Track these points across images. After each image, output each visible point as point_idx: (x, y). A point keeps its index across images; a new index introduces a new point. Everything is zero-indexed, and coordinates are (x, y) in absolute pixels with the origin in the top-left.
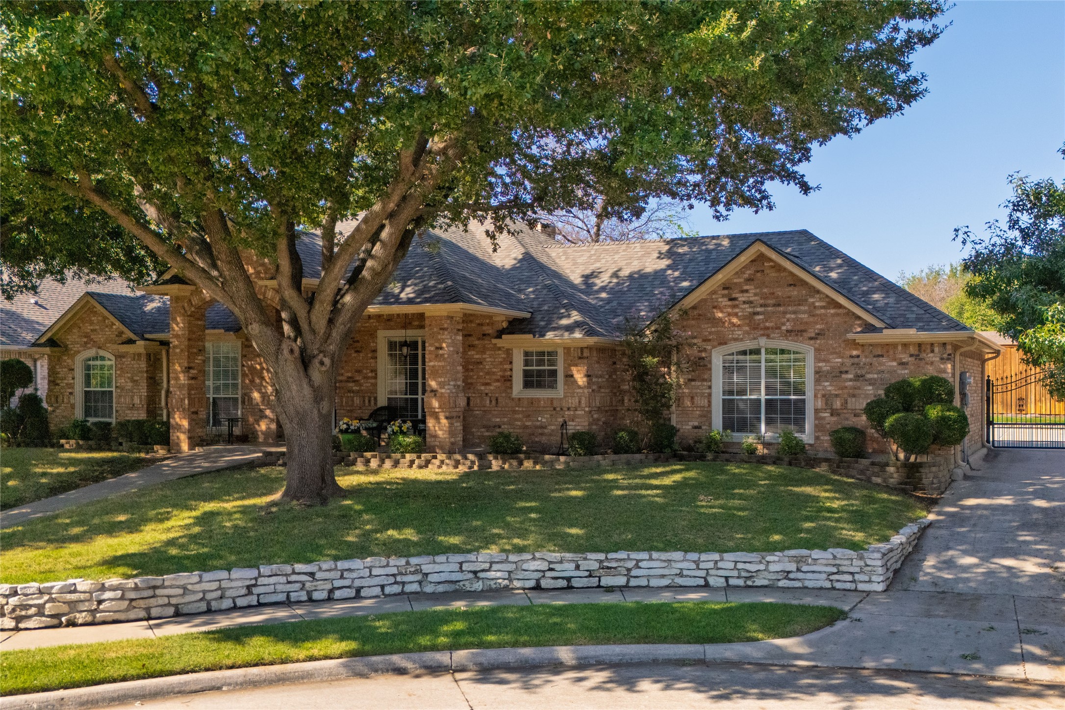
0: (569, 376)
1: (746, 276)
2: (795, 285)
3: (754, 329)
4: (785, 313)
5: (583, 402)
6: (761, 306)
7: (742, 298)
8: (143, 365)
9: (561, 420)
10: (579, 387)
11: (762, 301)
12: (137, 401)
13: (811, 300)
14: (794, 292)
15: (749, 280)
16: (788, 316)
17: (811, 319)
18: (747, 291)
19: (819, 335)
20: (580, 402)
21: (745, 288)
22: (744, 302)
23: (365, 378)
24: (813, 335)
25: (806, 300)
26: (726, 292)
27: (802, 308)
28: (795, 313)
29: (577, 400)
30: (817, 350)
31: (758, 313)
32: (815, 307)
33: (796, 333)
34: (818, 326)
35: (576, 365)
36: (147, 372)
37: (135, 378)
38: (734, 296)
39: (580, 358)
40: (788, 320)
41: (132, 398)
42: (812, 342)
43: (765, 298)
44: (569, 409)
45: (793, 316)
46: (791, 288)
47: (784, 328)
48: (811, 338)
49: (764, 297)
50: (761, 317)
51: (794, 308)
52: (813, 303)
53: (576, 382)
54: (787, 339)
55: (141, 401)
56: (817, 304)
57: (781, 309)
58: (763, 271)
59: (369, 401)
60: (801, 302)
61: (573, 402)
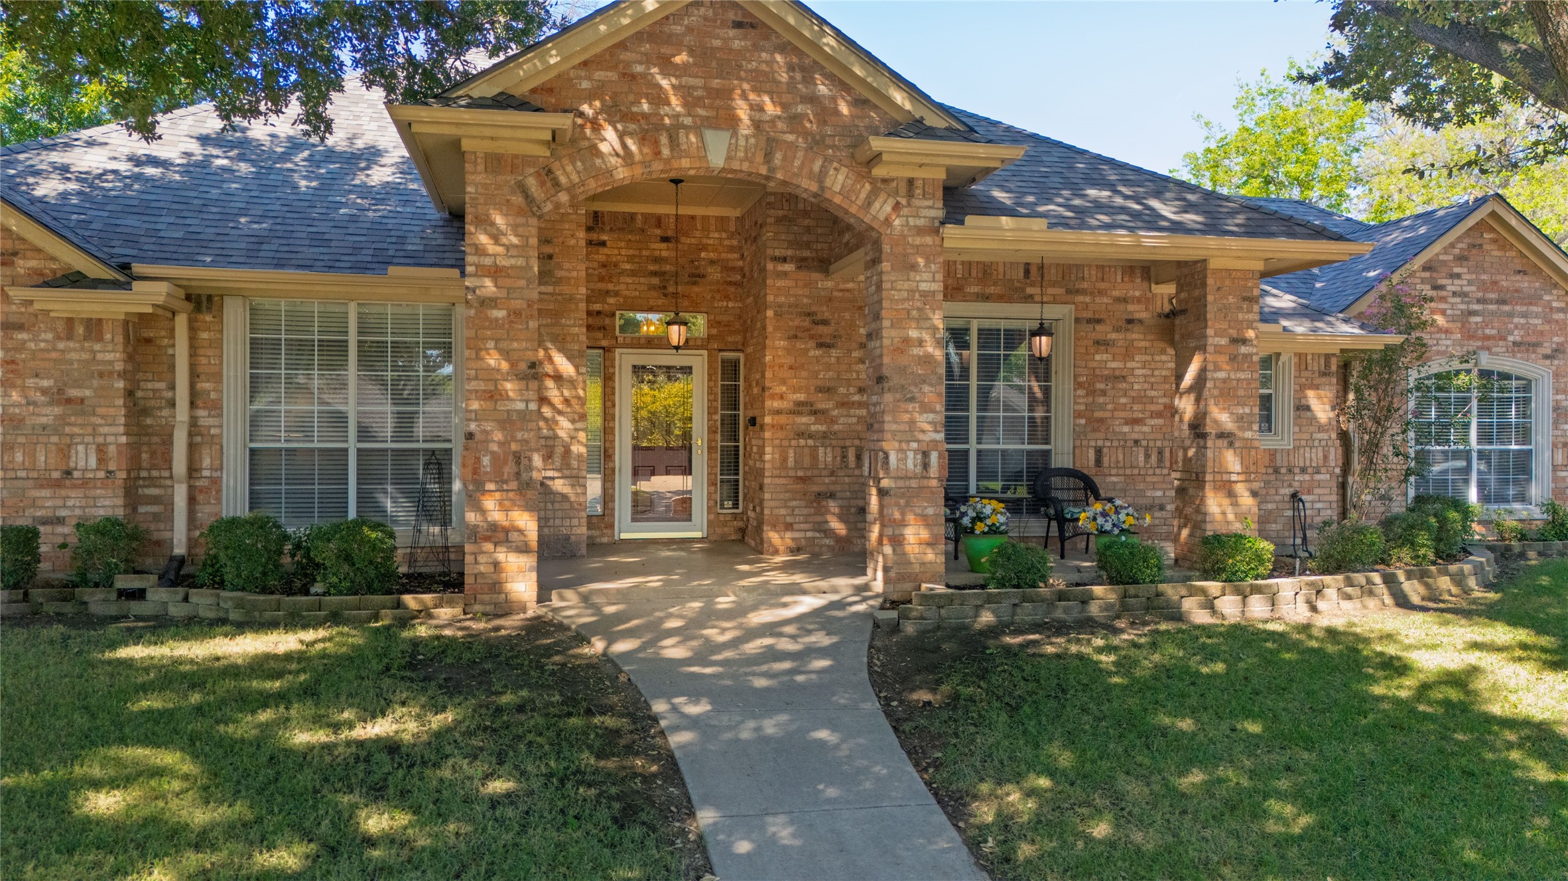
0: (1303, 408)
1: (1457, 251)
2: (1525, 273)
3: (1471, 337)
4: (1511, 315)
5: (1332, 457)
6: (1479, 301)
7: (1452, 286)
8: (112, 355)
9: (1288, 491)
10: (1321, 428)
11: (1480, 294)
12: (84, 459)
13: (1547, 298)
14: (1525, 284)
15: (1461, 259)
16: (1516, 320)
17: (1547, 327)
18: (1458, 276)
19: (1557, 352)
20: (1326, 457)
21: (1457, 270)
22: (1454, 294)
23: (842, 404)
24: (1549, 352)
25: (1541, 299)
26: (1427, 274)
27: (1535, 309)
28: (1524, 315)
29: (1321, 454)
30: (1556, 375)
31: (1472, 313)
32: (1551, 309)
33: (1525, 347)
34: (1556, 339)
35: (1316, 387)
36: (122, 375)
37: (74, 393)
38: (1441, 282)
39: (1324, 374)
40: (1516, 327)
41: (65, 451)
42: (1548, 362)
43: (1485, 291)
44: (1303, 470)
45: (1522, 321)
46: (1518, 277)
47: (1511, 338)
48: (1546, 357)
49: (1483, 286)
50: (1479, 319)
51: (1524, 308)
52: (1549, 302)
53: (1314, 418)
54: (1514, 357)
55: (102, 460)
56: (1555, 304)
57: (1507, 308)
58: (1481, 246)
59: (859, 458)
60: (1533, 300)
61: (1313, 456)
